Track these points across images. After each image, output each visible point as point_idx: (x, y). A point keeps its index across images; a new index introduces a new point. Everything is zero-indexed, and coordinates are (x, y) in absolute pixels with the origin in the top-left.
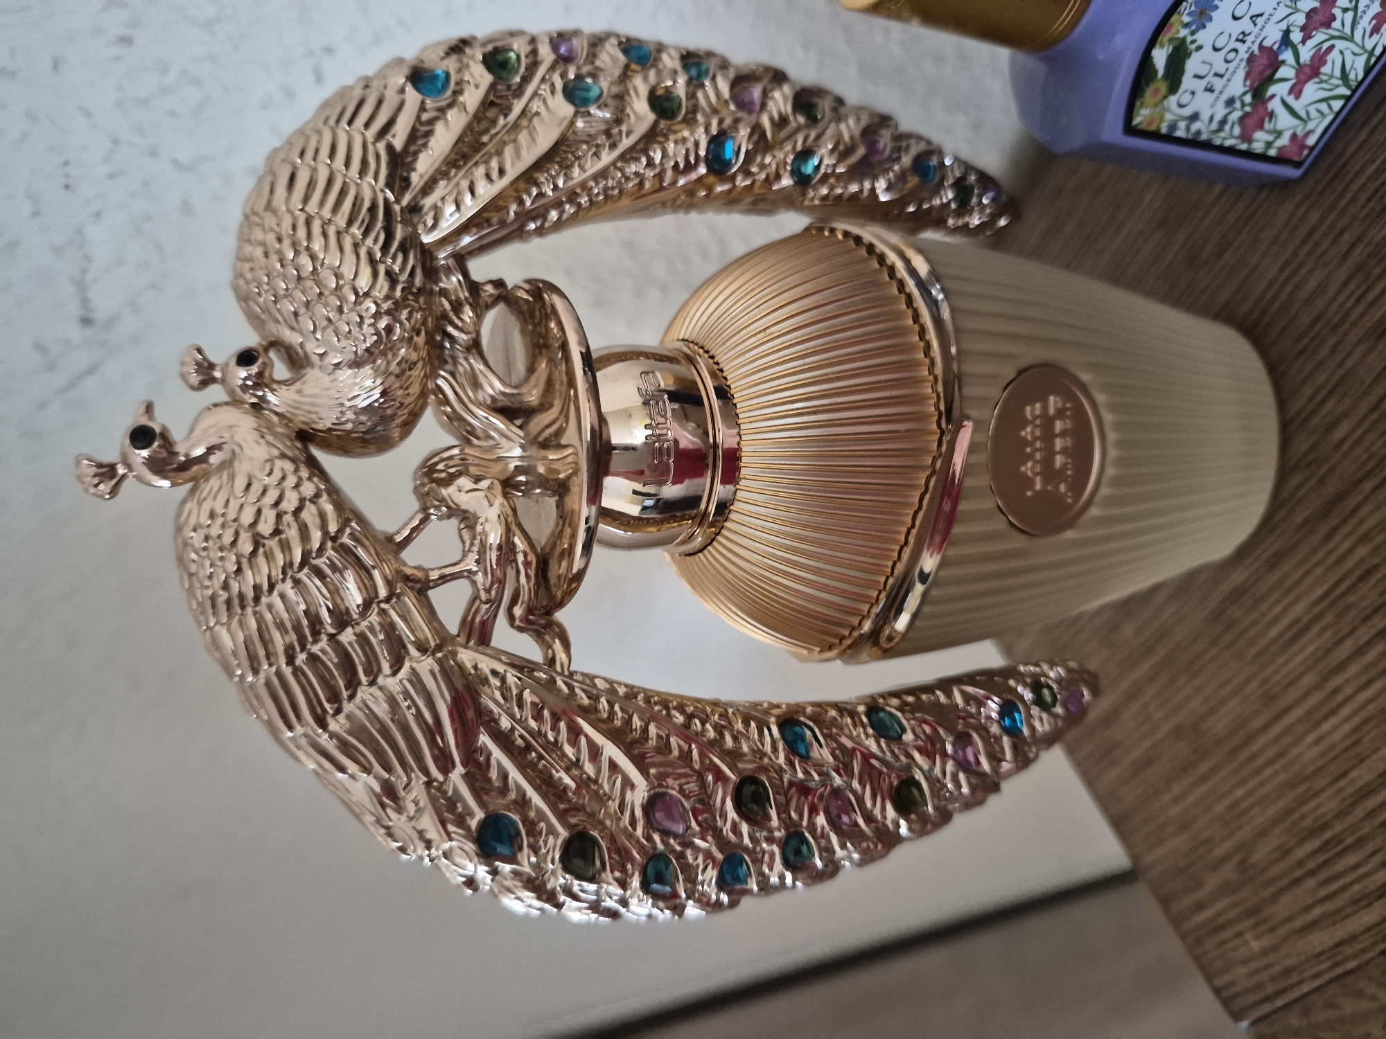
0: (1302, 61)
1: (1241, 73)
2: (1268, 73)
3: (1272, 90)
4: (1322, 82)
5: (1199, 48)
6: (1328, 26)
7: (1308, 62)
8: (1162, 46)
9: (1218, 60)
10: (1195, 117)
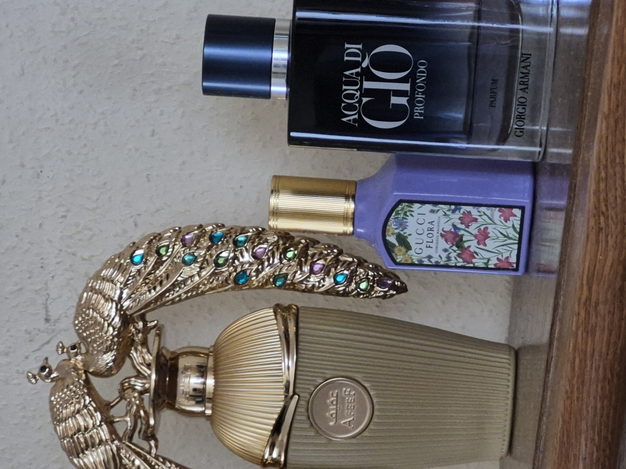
0: (474, 233)
1: (442, 241)
2: (457, 239)
3: (466, 245)
4: (494, 239)
5: (410, 235)
6: (477, 222)
7: (477, 233)
8: (389, 236)
9: (425, 237)
10: (430, 257)
